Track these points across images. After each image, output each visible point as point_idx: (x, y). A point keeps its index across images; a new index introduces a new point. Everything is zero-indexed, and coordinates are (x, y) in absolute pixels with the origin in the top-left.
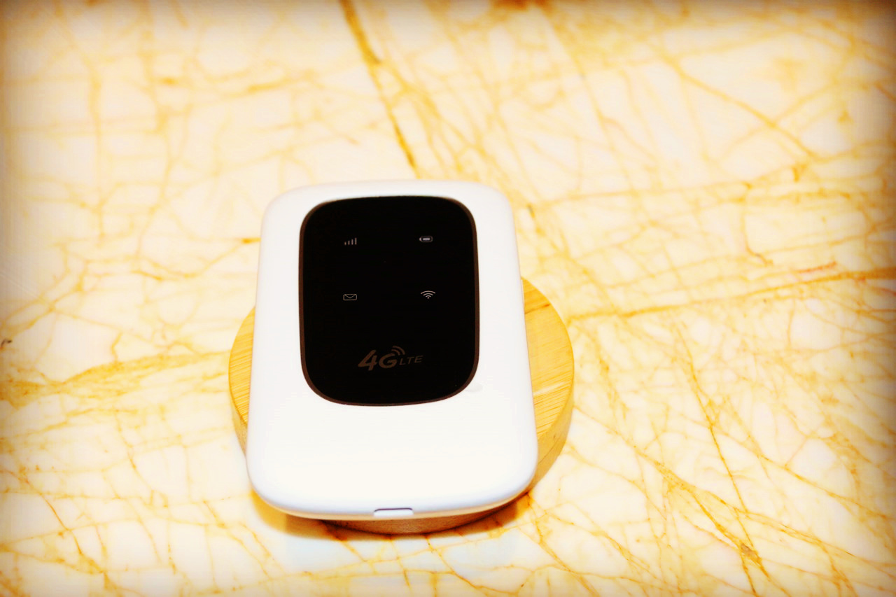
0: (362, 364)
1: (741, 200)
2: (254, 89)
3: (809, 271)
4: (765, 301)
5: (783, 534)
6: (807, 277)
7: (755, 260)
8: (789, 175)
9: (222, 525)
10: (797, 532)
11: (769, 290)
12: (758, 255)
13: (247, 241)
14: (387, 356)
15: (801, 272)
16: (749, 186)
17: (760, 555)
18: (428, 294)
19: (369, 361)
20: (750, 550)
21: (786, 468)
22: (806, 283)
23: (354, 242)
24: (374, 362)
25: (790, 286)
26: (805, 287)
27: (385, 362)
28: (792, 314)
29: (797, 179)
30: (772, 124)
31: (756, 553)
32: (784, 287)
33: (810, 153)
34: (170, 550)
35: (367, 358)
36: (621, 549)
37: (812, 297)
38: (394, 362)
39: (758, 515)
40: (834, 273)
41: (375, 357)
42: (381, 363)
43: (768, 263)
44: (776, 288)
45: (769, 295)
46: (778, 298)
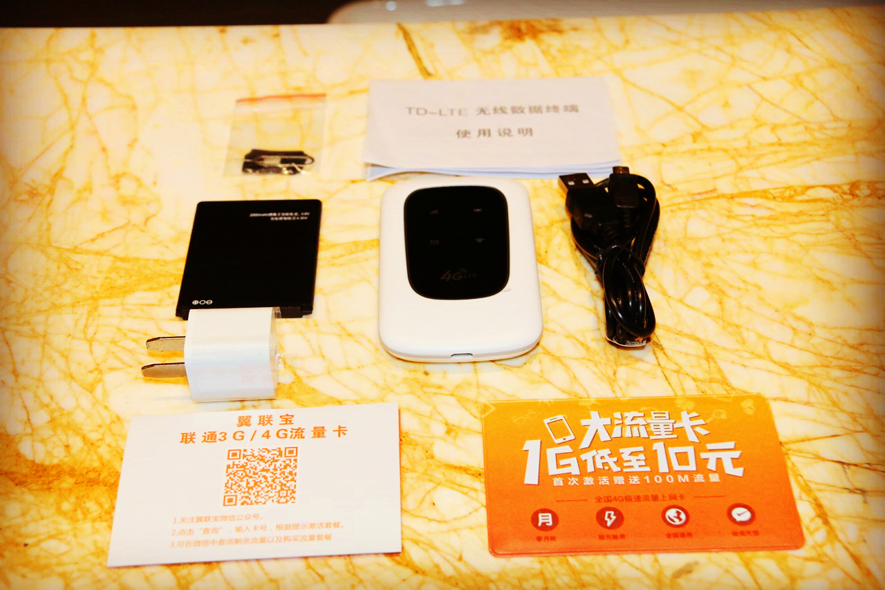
0: (443, 278)
1: (659, 154)
2: (352, 93)
3: (700, 194)
4: (672, 211)
5: (677, 336)
6: (698, 197)
7: (667, 188)
8: (689, 139)
9: (350, 335)
10: (686, 334)
11: (674, 205)
12: (669, 185)
13: (353, 182)
14: (456, 274)
15: (694, 194)
16: (664, 145)
17: (664, 346)
18: (480, 240)
19: (447, 276)
20: (658, 344)
21: (681, 301)
22: (697, 201)
23: (436, 212)
24: (449, 277)
25: (686, 203)
26: (696, 203)
27: (456, 277)
28: (688, 218)
29: (695, 141)
30: (680, 109)
31: (661, 346)
32: (684, 203)
33: (703, 126)
34: (320, 348)
35: (445, 275)
36: (582, 344)
37: (701, 208)
38: (461, 277)
39: (663, 326)
40: (714, 194)
41: (450, 274)
42: (454, 278)
43: (675, 190)
44: (680, 204)
45: (674, 208)
46: (680, 209)
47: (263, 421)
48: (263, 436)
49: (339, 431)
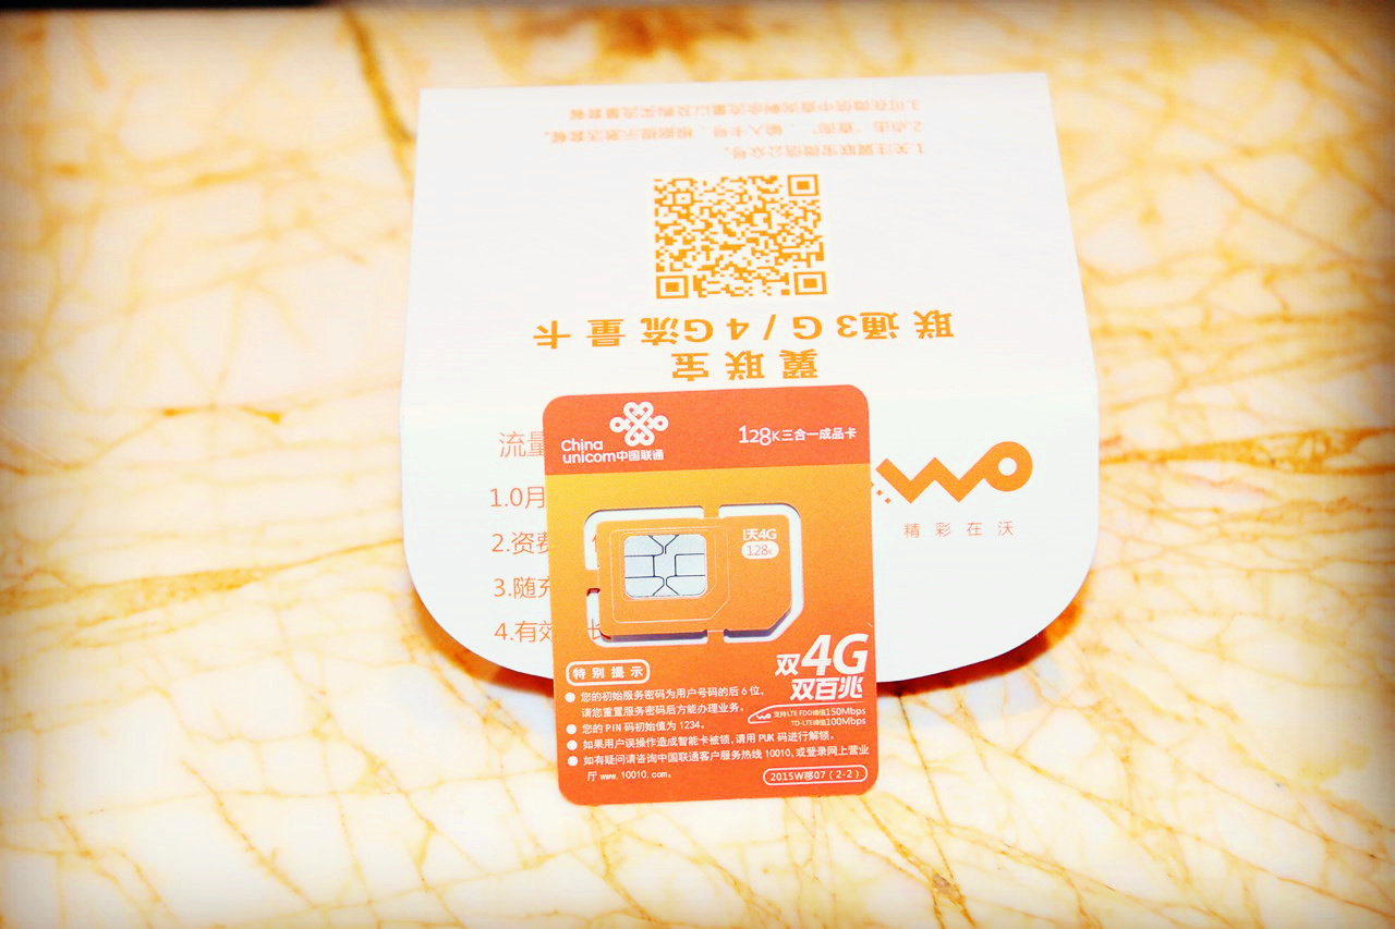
5: (1003, 858)
9: (86, 854)
10: (1026, 855)
13: (169, 413)
17: (963, 893)
20: (947, 884)
21: (1017, 755)
31: (957, 889)
33: (1092, 271)
36: (736, 883)
39: (966, 828)
40: (1114, 452)
47: (750, 364)
48: (746, 326)
49: (555, 336)
